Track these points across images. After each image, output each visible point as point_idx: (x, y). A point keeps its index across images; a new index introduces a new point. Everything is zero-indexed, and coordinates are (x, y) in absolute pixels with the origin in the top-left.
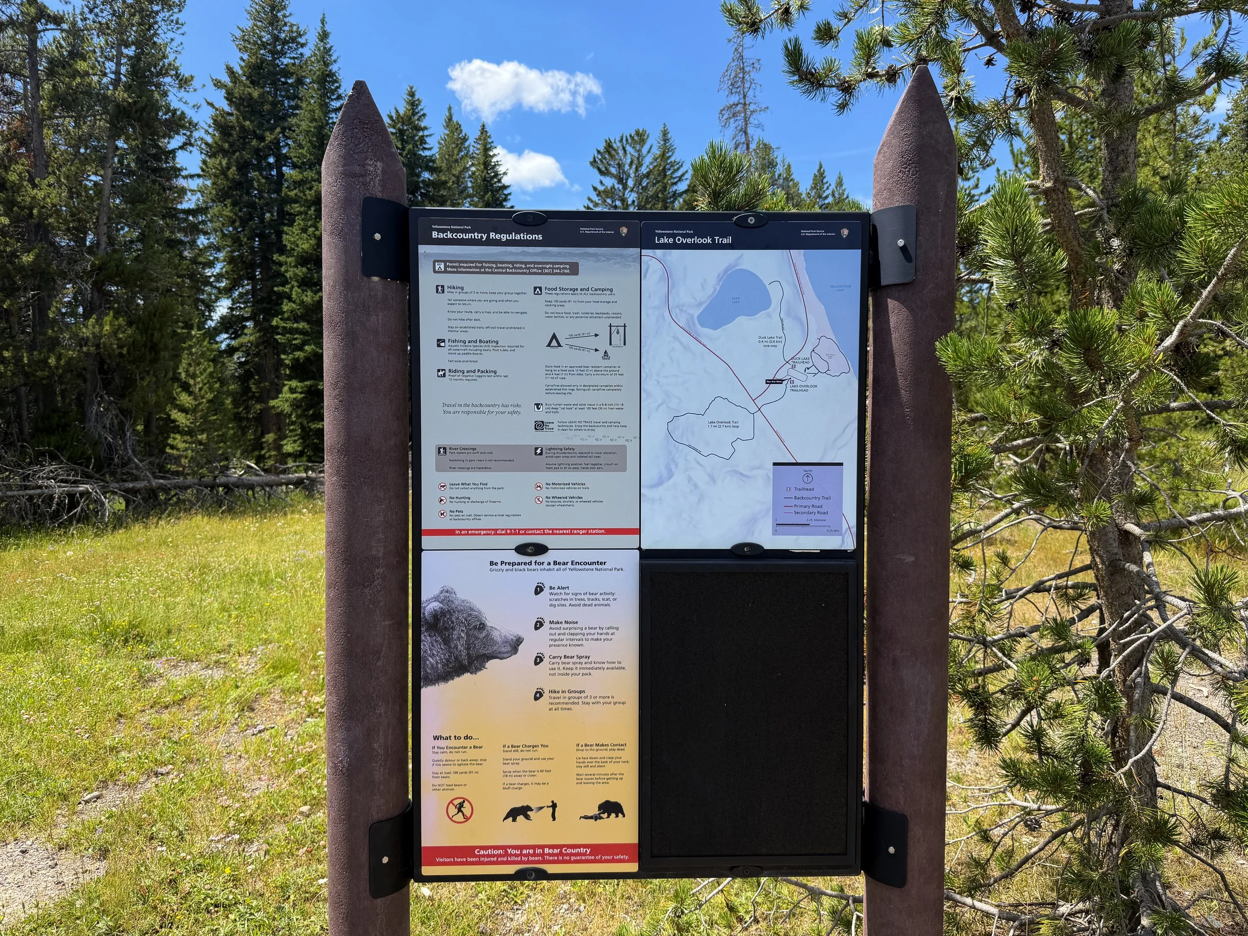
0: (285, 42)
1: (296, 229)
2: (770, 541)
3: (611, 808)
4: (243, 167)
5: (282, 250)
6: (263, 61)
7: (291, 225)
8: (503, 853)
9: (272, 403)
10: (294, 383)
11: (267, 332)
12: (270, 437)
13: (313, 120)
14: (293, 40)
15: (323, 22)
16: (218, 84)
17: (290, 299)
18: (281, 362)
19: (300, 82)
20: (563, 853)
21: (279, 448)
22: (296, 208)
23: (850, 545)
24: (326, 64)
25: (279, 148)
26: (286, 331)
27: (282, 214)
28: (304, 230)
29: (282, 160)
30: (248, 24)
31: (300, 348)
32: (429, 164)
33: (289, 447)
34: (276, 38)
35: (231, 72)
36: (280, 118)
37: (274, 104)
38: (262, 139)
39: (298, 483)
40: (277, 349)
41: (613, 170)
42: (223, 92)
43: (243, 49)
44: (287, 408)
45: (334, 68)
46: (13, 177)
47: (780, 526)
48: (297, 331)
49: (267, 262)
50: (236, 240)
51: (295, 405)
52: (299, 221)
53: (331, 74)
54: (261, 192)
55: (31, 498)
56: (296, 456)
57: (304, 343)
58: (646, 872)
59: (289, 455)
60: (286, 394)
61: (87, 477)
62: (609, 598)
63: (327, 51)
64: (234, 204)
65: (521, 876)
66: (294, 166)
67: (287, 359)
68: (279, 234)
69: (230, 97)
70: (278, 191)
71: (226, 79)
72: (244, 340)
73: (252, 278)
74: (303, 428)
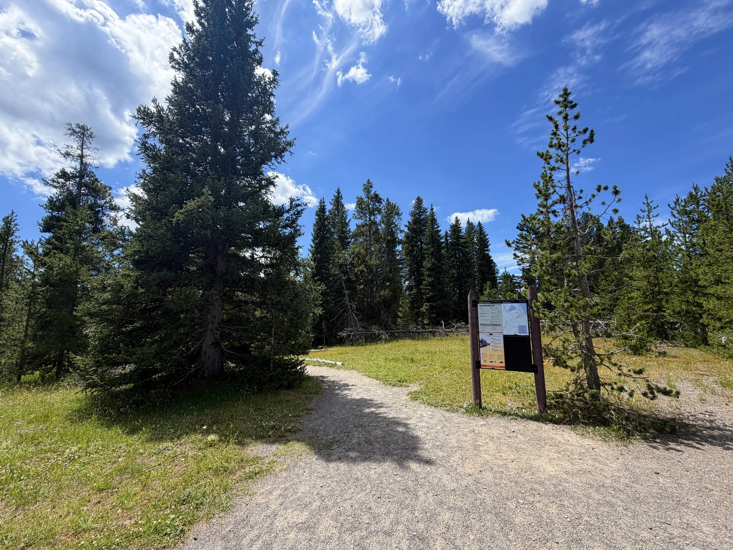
0: (423, 212)
1: (426, 261)
2: (518, 334)
3: (502, 362)
4: (412, 247)
5: (422, 267)
6: (417, 218)
7: (425, 260)
8: (490, 366)
9: (421, 309)
10: (427, 304)
11: (419, 290)
12: (420, 319)
13: (430, 232)
14: (424, 211)
15: (432, 206)
16: (406, 226)
17: (425, 280)
18: (423, 298)
19: (427, 221)
20: (496, 367)
21: (423, 322)
22: (426, 255)
23: (528, 335)
24: (433, 216)
25: (421, 240)
26: (424, 289)
27: (422, 257)
28: (428, 261)
29: (422, 243)
30: (413, 210)
31: (428, 294)
32: (462, 237)
33: (426, 322)
34: (420, 212)
35: (409, 222)
36: (421, 232)
37: (420, 229)
38: (417, 238)
39: (430, 332)
40: (422, 294)
41: (525, 229)
42: (407, 228)
43: (412, 216)
44: (425, 311)
45: (435, 217)
46: (367, 259)
47: (519, 333)
48: (427, 289)
49: (418, 270)
50: (411, 266)
51: (427, 309)
52: (427, 259)
53: (434, 219)
54: (416, 252)
55: (371, 334)
56: (427, 324)
57: (429, 292)
58: (506, 370)
59: (425, 324)
60: (424, 307)
61: (382, 329)
62: (500, 340)
63: (433, 213)
64: (410, 256)
65: (492, 369)
66: (425, 244)
67: (425, 297)
68: (422, 263)
69: (409, 230)
70: (421, 251)
71: (407, 224)
72: (413, 292)
73: (414, 275)
74: (429, 316)
